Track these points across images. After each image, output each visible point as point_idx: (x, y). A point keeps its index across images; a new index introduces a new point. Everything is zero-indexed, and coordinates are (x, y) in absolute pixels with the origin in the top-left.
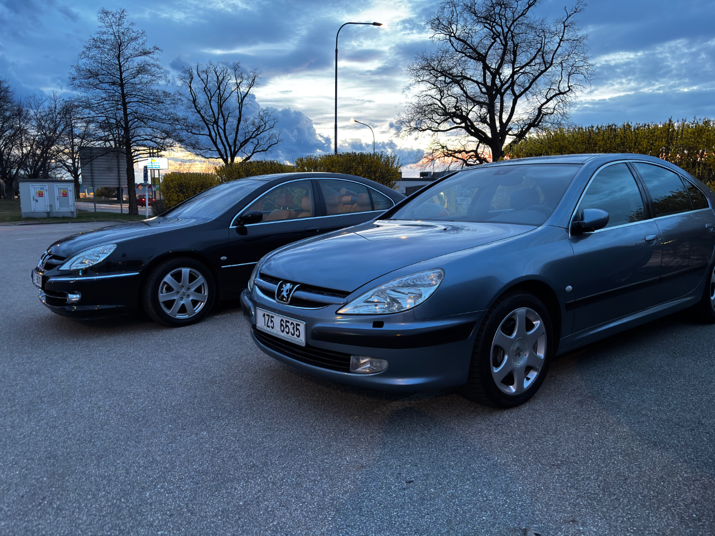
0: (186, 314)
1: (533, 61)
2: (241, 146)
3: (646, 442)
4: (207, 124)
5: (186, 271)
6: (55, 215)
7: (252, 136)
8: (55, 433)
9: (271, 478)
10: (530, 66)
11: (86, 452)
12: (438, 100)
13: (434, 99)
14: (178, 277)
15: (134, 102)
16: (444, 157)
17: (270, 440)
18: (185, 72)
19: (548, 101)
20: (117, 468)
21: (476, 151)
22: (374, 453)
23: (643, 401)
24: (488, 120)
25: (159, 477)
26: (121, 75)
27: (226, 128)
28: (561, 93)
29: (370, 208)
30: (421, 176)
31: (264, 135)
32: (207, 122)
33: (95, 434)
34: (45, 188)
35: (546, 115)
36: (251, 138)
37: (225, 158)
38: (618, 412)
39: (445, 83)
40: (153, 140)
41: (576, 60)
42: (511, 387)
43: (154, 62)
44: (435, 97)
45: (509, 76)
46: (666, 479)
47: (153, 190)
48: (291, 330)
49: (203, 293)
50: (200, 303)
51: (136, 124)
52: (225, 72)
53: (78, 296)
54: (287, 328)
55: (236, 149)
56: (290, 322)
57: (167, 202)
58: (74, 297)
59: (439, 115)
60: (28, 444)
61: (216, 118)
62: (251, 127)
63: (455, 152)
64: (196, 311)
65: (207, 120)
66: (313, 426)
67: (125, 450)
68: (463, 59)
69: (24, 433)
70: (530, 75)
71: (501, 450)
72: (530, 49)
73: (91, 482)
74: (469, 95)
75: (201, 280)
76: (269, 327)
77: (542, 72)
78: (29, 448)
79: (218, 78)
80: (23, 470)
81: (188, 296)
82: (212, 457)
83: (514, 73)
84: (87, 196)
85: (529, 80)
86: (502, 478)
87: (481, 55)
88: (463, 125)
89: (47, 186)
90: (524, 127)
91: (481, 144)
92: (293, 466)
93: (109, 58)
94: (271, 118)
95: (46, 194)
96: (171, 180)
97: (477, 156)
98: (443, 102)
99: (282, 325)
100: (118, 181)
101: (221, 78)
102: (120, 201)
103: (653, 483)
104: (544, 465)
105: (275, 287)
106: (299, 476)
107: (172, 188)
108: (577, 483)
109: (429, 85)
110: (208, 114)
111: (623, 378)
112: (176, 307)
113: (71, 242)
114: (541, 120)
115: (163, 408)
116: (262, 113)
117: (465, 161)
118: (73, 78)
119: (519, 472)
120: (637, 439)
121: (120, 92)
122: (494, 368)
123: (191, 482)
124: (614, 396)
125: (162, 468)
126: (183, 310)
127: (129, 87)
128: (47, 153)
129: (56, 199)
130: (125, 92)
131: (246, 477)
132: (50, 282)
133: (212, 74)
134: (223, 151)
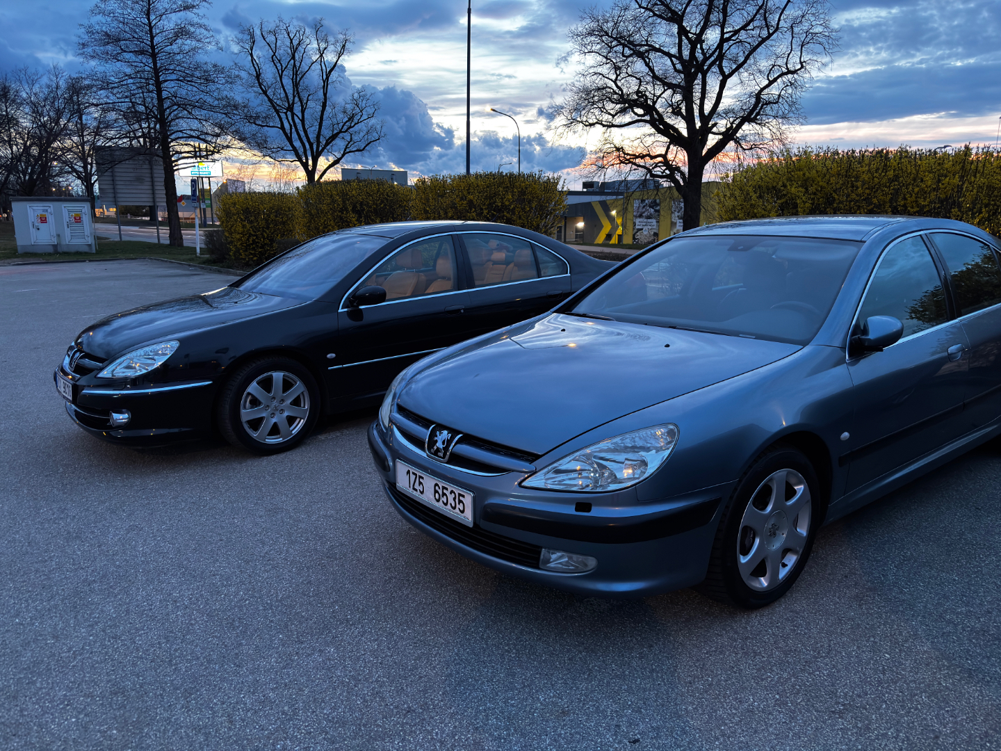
0: (279, 436)
1: (751, 24)
2: (327, 144)
3: (958, 670)
4: (277, 112)
5: (278, 376)
6: (65, 250)
7: (342, 128)
8: (118, 648)
9: (437, 733)
10: (747, 30)
11: (166, 683)
12: (611, 80)
13: (606, 79)
14: (267, 385)
15: (172, 80)
16: (620, 164)
17: (427, 662)
18: (242, 32)
19: (771, 83)
20: (215, 712)
21: (664, 156)
22: (578, 688)
23: (945, 596)
24: (683, 111)
25: (276, 730)
26: (152, 41)
27: (305, 116)
28: (789, 72)
29: (534, 273)
30: (584, 188)
31: (360, 127)
32: (277, 108)
33: (176, 650)
34: (49, 211)
35: (767, 104)
36: (341, 131)
37: (304, 161)
38: (913, 616)
39: (623, 56)
40: (201, 137)
41: (814, 23)
42: (762, 579)
43: (199, 21)
44: (607, 76)
45: (716, 45)
46: (993, 737)
47: (202, 207)
48: (451, 501)
49: (302, 405)
50: (298, 420)
51: (175, 113)
52: (301, 33)
53: (126, 416)
54: (445, 497)
55: (320, 148)
56: (449, 490)
57: (227, 234)
58: (121, 418)
59: (613, 102)
60: (82, 669)
61: (291, 102)
62: (341, 115)
63: (636, 157)
64: (293, 432)
65: (278, 105)
66: (483, 638)
67: (223, 680)
68: (650, 20)
69: (73, 647)
70: (747, 45)
71: (757, 683)
72: (748, 6)
73: (181, 738)
74: (657, 73)
75: (299, 387)
76: (416, 490)
77: (764, 40)
78: (84, 676)
79: (291, 42)
80: (82, 716)
81: (282, 411)
82: (348, 693)
83: (723, 40)
84: (106, 213)
85: (744, 52)
86: (764, 736)
87: (677, 13)
88: (647, 118)
89: (52, 207)
90: (734, 120)
91: (671, 146)
92: (466, 711)
93: (133, 14)
94: (370, 103)
95: (50, 219)
96: (232, 203)
97: (666, 163)
98: (619, 84)
99: (436, 492)
100: (151, 196)
101: (295, 42)
102: (153, 222)
103: (975, 744)
104: (820, 712)
105: (425, 433)
106: (477, 728)
107: (234, 214)
108: (870, 744)
109: (599, 58)
110: (279, 96)
111: (912, 554)
112: (266, 427)
113: (107, 329)
114: (759, 112)
115: (267, 603)
116: (356, 96)
117: (649, 171)
118: (83, 44)
119: (787, 724)
120: (944, 665)
121: (152, 65)
122: (741, 557)
123: (324, 739)
124: (903, 587)
125: (278, 713)
126: (275, 430)
127: (164, 57)
128: (47, 152)
129: (66, 227)
130: (158, 65)
131: (401, 730)
132: (85, 395)
133: (282, 36)
134: (301, 151)
